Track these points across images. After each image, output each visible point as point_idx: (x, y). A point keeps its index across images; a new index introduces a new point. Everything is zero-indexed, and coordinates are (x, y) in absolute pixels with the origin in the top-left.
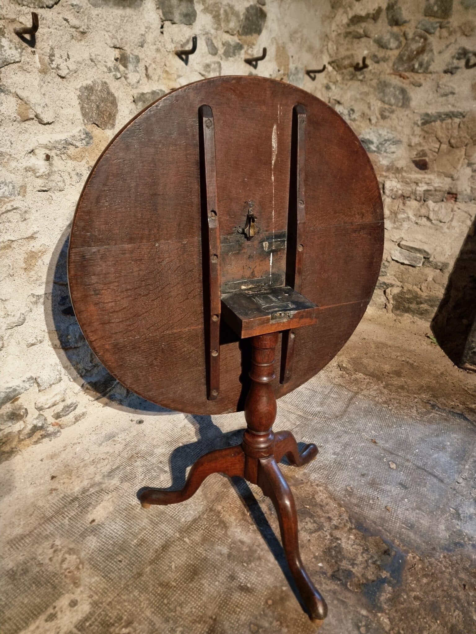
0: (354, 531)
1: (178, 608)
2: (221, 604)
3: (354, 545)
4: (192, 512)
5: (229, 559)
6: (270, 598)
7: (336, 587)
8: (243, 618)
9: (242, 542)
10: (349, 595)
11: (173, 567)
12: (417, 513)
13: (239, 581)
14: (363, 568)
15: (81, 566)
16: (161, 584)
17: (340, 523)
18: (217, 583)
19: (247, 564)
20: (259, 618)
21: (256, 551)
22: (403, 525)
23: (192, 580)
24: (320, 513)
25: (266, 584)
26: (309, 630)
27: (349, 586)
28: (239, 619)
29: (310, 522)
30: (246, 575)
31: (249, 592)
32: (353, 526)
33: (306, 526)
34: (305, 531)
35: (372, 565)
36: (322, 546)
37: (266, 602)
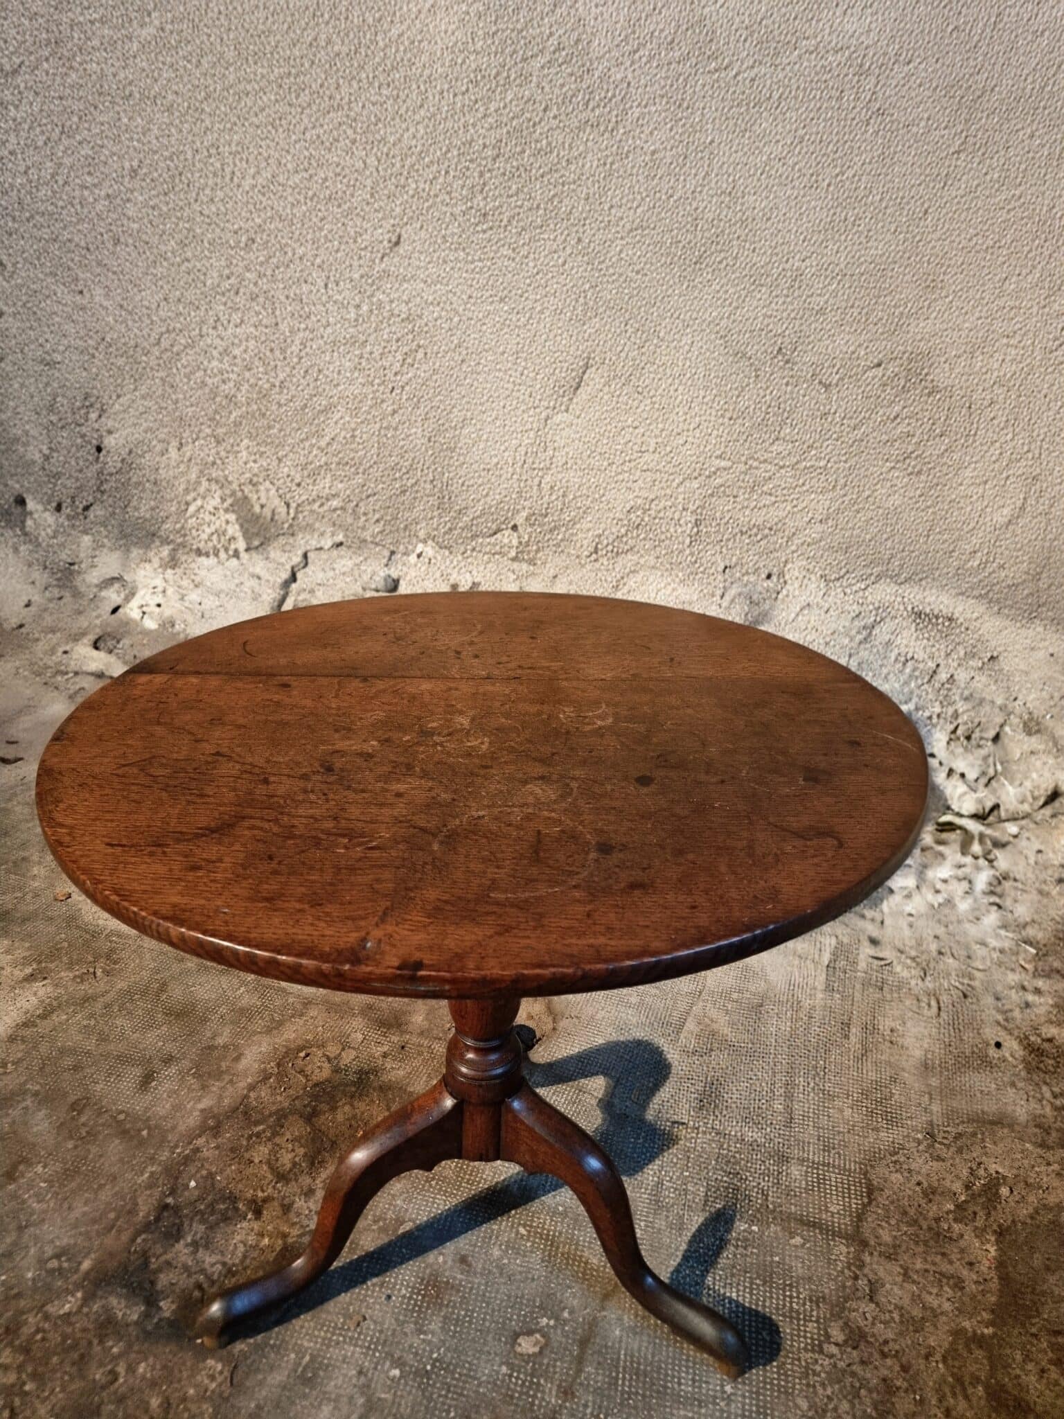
0: (280, 1242)
2: (126, 1056)
6: (127, 1115)
7: (141, 1214)
8: (98, 1087)
10: (125, 1237)
16: (164, 984)
17: (298, 1214)
20: (96, 1107)
22: (307, 1358)
23: (167, 1015)
27: (143, 1236)
28: (97, 1083)
30: (171, 1077)
33: (283, 1151)
34: (271, 1151)
36: (240, 1186)
37: (121, 1112)
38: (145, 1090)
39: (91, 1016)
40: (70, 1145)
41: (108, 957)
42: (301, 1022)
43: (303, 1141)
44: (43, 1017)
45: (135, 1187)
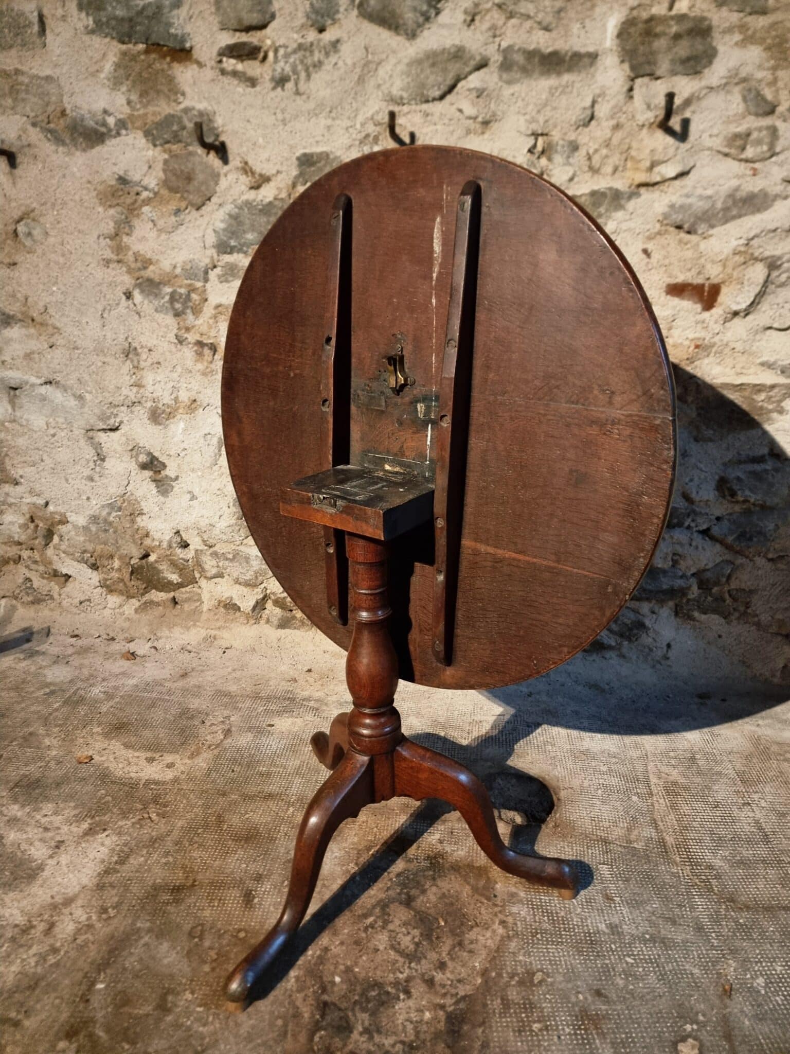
0: (441, 1013)
1: (196, 846)
2: (217, 882)
3: (411, 1022)
6: (246, 931)
7: (306, 1015)
8: (207, 913)
10: (303, 1038)
11: (247, 816)
13: (257, 887)
15: (213, 747)
16: (219, 816)
17: (443, 986)
18: (244, 866)
20: (213, 931)
23: (236, 841)
24: (445, 948)
25: (267, 919)
26: (218, 1000)
27: (318, 1035)
28: (203, 909)
29: (414, 938)
30: (269, 892)
31: (246, 905)
33: (400, 935)
34: (390, 937)
36: (378, 973)
37: (239, 931)
38: (251, 907)
39: (167, 854)
40: (207, 968)
41: (156, 802)
42: (356, 827)
43: (413, 923)
44: (122, 861)
45: (288, 993)
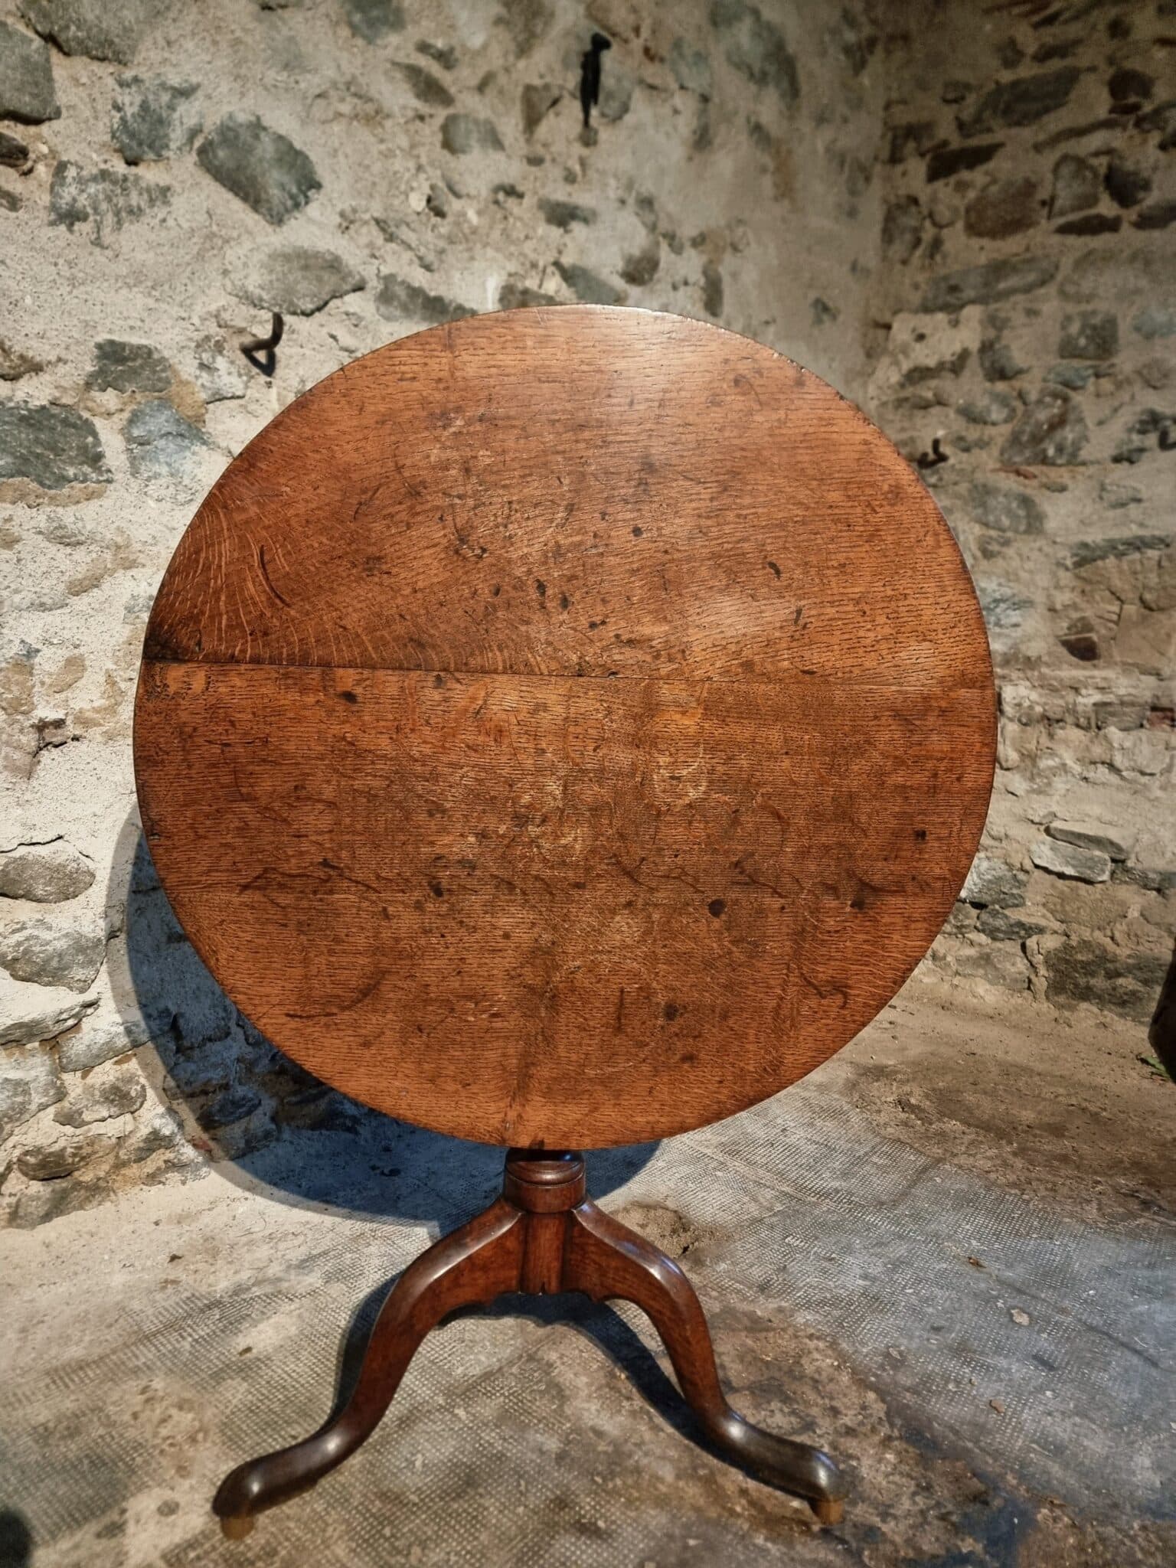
0: (896, 1443)
1: (416, 1550)
3: (892, 1474)
4: (483, 1358)
5: (558, 1463)
7: (831, 1557)
9: (599, 1434)
11: (418, 1464)
12: (1075, 1425)
14: (911, 1527)
15: (200, 1436)
18: (521, 1510)
19: (604, 1479)
21: (630, 1456)
22: (1034, 1446)
24: (812, 1396)
25: (646, 1527)
27: (866, 1560)
32: (896, 1433)
35: (935, 1522)
38: (610, 1536)
45: (786, 1559)
